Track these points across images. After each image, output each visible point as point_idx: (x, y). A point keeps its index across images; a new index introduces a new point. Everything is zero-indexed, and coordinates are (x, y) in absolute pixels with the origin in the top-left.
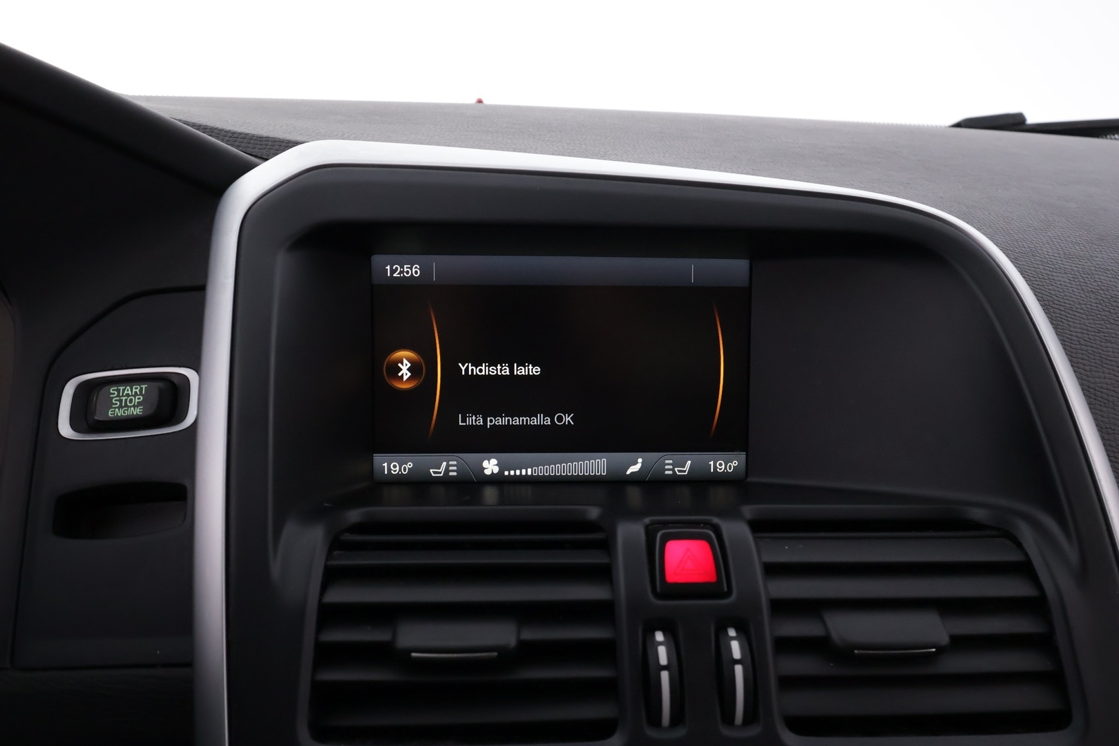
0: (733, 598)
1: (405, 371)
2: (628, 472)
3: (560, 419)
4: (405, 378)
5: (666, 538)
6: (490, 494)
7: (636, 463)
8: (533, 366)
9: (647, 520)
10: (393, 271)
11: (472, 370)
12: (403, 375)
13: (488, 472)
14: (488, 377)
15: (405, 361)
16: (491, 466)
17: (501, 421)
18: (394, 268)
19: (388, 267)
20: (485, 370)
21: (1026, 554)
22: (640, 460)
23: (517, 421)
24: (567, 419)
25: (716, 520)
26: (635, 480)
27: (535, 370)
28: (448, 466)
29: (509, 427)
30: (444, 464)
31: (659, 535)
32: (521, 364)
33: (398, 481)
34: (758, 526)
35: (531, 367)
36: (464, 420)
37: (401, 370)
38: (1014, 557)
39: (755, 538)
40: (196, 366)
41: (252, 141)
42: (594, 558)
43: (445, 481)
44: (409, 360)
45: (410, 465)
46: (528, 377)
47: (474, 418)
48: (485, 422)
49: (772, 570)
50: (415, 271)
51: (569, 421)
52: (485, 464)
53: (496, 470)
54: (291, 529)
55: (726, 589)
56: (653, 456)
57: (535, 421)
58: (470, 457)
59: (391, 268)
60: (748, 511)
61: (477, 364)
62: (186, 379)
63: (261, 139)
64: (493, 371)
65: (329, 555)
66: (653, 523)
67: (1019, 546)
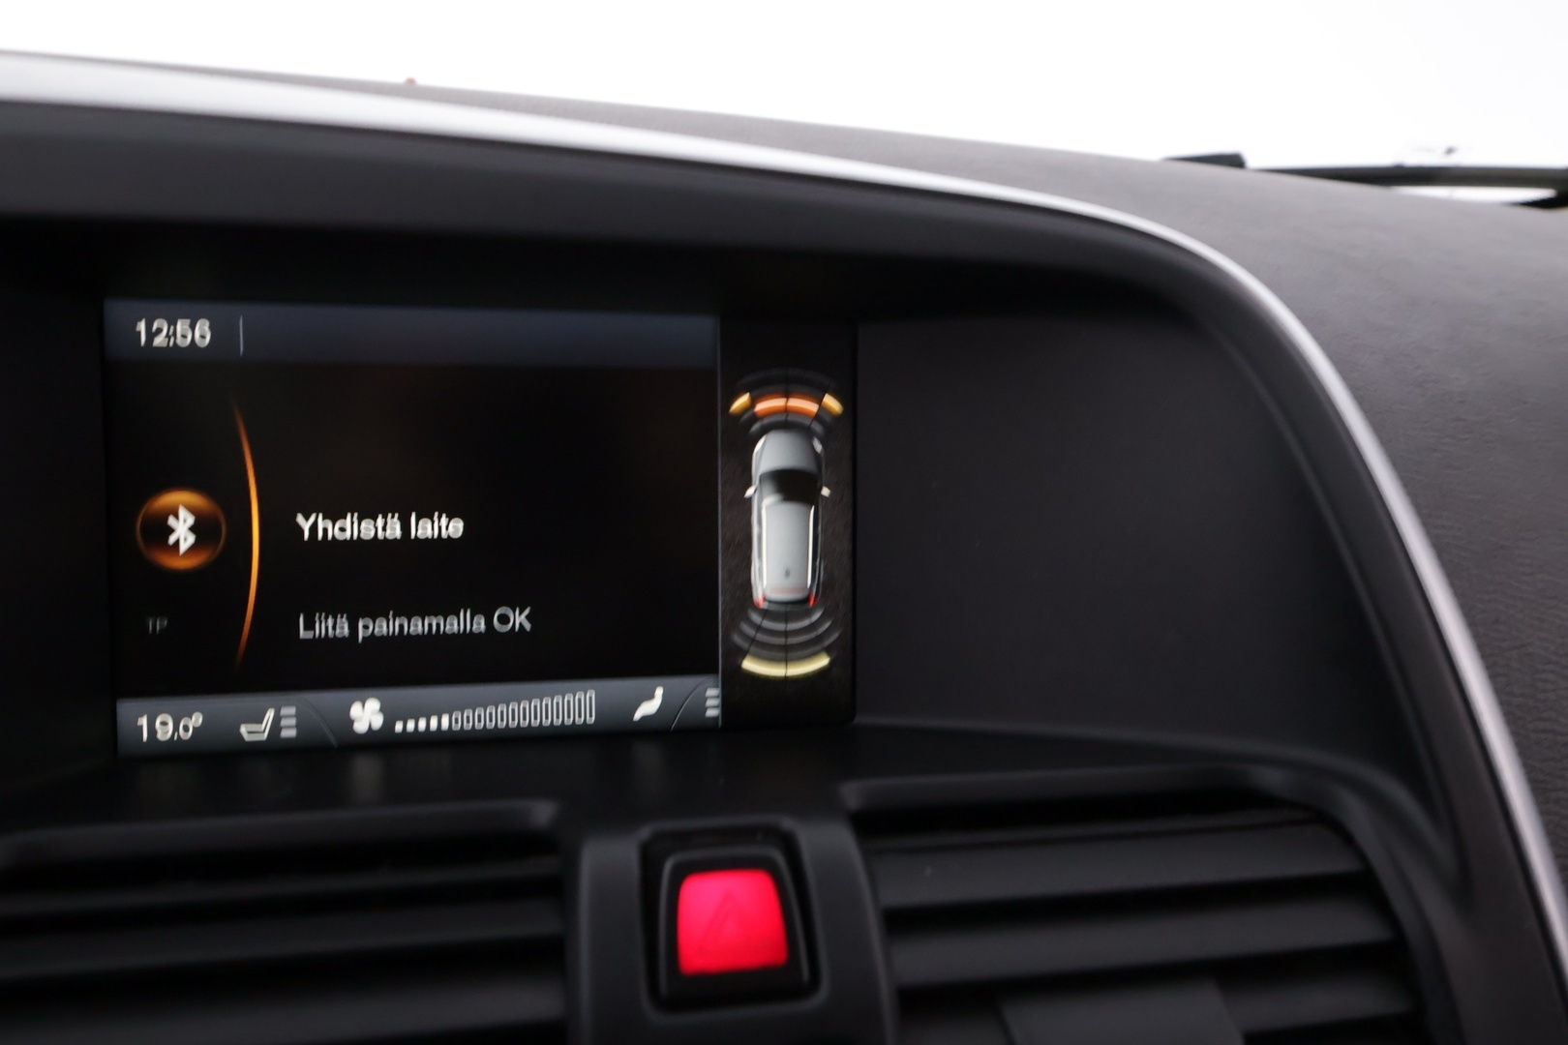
0: (822, 995)
1: (182, 531)
2: (638, 715)
3: (504, 619)
4: (183, 547)
5: (683, 871)
6: (366, 771)
7: (651, 697)
8: (450, 518)
9: (645, 832)
10: (151, 336)
11: (325, 530)
12: (177, 542)
13: (360, 728)
14: (357, 545)
15: (183, 513)
16: (366, 715)
17: (383, 627)
18: (155, 326)
19: (142, 326)
20: (349, 528)
21: (1362, 857)
22: (659, 692)
23: (418, 626)
24: (520, 619)
25: (787, 823)
26: (650, 730)
27: (455, 528)
28: (277, 719)
29: (402, 640)
30: (270, 714)
31: (668, 866)
32: (425, 513)
33: (174, 754)
34: (870, 825)
35: (444, 520)
36: (310, 626)
37: (171, 531)
38: (1339, 863)
39: (868, 855)
42: (530, 922)
43: (273, 749)
44: (191, 510)
45: (196, 720)
46: (439, 544)
47: (330, 621)
48: (353, 628)
49: (902, 922)
50: (201, 333)
51: (521, 624)
52: (356, 710)
53: (378, 722)
55: (806, 977)
56: (685, 684)
57: (453, 625)
58: (325, 700)
59: (149, 327)
60: (853, 793)
61: (334, 516)
64: (368, 530)
66: (658, 837)
67: (1348, 839)
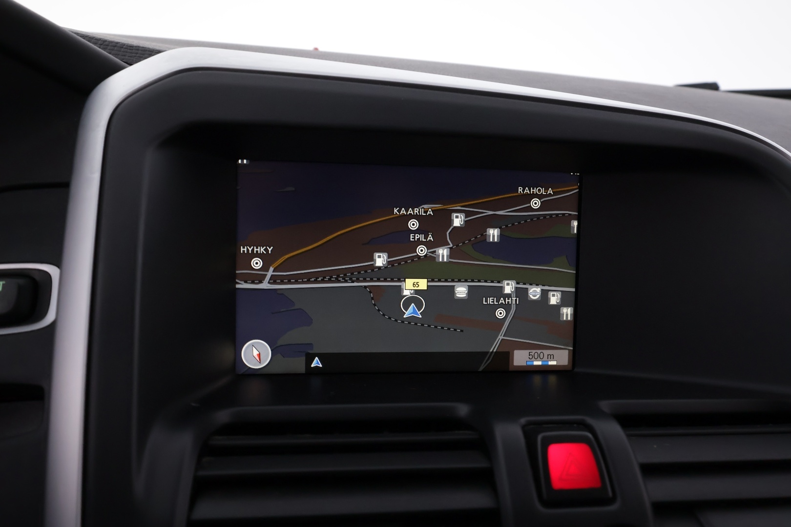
0: (619, 503)
5: (547, 442)
9: (523, 421)
31: (539, 439)
34: (627, 421)
39: (628, 436)
40: (57, 261)
41: (122, 49)
54: (157, 436)
55: (610, 494)
62: (47, 276)
63: (131, 48)
65: (199, 465)
66: (530, 424)
